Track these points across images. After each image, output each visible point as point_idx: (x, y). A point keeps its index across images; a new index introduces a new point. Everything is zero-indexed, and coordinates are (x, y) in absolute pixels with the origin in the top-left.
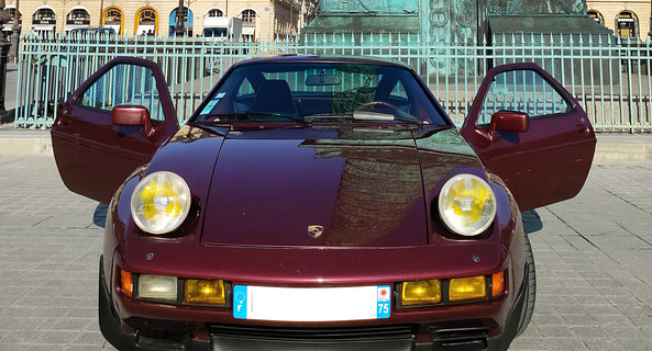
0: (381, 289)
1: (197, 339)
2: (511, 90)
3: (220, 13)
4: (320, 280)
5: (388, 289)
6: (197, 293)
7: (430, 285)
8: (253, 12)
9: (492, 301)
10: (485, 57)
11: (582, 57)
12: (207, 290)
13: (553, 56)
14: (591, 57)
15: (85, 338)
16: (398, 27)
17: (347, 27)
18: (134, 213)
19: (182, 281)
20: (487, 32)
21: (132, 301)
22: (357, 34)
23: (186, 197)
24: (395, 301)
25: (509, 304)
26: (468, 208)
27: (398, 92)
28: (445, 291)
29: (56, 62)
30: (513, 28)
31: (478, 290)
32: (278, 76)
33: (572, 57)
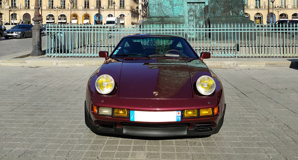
0: (178, 112)
1: (118, 127)
2: (217, 43)
3: (112, 16)
4: (158, 109)
5: (180, 112)
6: (118, 113)
7: (194, 111)
8: (123, 15)
9: (214, 116)
10: (208, 32)
11: (243, 31)
12: (121, 112)
13: (232, 31)
14: (246, 31)
15: (80, 127)
16: (177, 21)
17: (159, 21)
18: (96, 87)
19: (113, 109)
20: (208, 23)
21: (97, 115)
22: (163, 24)
23: (113, 82)
24: (182, 116)
25: (219, 117)
26: (206, 86)
27: (179, 45)
28: (199, 113)
29: (59, 34)
30: (218, 21)
31: (210, 113)
32: (138, 41)
33: (239, 31)
